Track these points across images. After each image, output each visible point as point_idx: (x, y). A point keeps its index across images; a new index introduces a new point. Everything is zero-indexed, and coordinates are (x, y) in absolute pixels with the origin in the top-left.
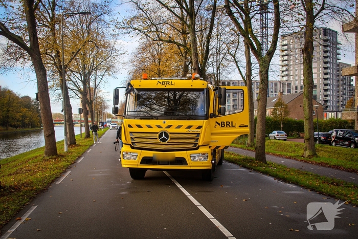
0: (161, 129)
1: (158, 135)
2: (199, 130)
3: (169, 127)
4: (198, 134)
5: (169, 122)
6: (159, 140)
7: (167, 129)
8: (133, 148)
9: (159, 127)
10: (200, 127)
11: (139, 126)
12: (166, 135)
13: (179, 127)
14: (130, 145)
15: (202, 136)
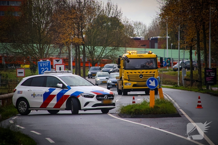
0: (140, 73)
1: (139, 76)
2: (154, 73)
3: (143, 72)
4: (154, 75)
5: (143, 71)
6: (139, 78)
7: (142, 73)
8: (129, 81)
9: (139, 72)
10: (154, 72)
11: (131, 73)
12: (142, 75)
13: (147, 72)
14: (128, 80)
15: (155, 75)
